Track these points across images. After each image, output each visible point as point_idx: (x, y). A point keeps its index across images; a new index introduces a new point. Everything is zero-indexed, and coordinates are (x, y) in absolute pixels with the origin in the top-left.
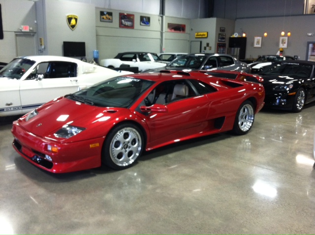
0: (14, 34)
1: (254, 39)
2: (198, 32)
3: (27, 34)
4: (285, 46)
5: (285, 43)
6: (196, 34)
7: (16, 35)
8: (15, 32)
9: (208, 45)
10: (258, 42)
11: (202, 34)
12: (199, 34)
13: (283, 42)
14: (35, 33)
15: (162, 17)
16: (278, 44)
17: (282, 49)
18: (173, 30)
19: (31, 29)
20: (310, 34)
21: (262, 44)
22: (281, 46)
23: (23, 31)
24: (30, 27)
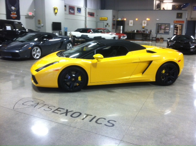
0: (25, 17)
1: (129, 22)
2: (102, 17)
3: (30, 17)
4: (145, 25)
5: (145, 24)
6: (100, 18)
7: (26, 18)
8: (25, 16)
9: (107, 24)
10: (131, 23)
11: (104, 18)
12: (102, 18)
13: (144, 23)
14: (34, 16)
15: (86, 8)
16: (142, 24)
17: (144, 26)
18: (90, 16)
19: (33, 14)
20: (158, 20)
21: (133, 25)
22: (143, 25)
23: (29, 15)
24: (32, 13)
